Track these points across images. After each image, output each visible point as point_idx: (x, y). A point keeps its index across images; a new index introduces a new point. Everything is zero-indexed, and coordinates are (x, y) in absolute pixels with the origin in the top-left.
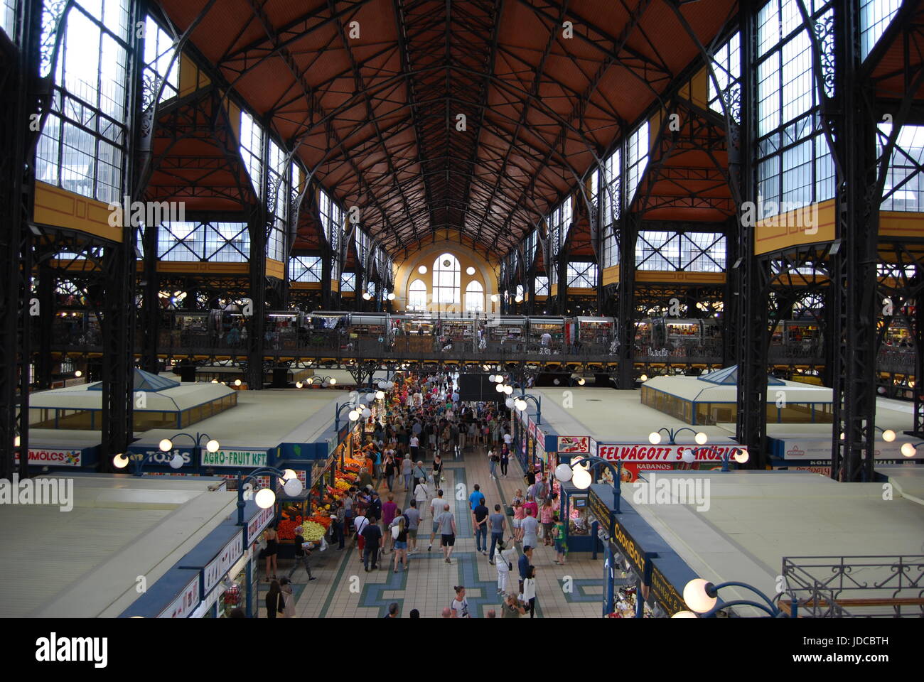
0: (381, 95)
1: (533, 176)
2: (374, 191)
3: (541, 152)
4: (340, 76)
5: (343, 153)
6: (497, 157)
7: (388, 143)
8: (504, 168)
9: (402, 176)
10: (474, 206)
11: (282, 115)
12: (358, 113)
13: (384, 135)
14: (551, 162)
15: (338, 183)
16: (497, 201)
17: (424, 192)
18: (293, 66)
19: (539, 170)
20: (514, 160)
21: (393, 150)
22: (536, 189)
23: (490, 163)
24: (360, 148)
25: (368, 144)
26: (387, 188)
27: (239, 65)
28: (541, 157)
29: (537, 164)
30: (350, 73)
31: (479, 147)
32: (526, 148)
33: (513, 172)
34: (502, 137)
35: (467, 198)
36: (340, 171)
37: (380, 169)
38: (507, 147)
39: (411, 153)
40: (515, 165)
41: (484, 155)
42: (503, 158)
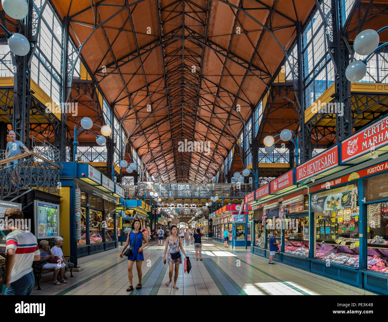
0: (164, 144)
1: (208, 166)
2: (160, 172)
3: (209, 159)
4: (155, 139)
5: (153, 160)
6: (197, 161)
7: (166, 157)
8: (199, 164)
9: (169, 167)
10: (190, 178)
11: (141, 149)
12: (158, 149)
13: (165, 155)
14: (212, 162)
15: (150, 170)
16: (198, 176)
17: (175, 173)
18: (146, 137)
19: (209, 164)
20: (202, 162)
21: (167, 160)
22: (209, 171)
23: (195, 163)
24: (158, 159)
25: (160, 157)
26: (164, 172)
27: (134, 138)
28: (209, 160)
29: (208, 163)
30: (158, 138)
31: (192, 159)
32: (205, 158)
33: (202, 165)
34: (198, 155)
35: (188, 175)
36: (152, 165)
37: (163, 165)
38: (200, 158)
39: (172, 160)
40: (203, 163)
41: (193, 161)
42: (199, 161)
